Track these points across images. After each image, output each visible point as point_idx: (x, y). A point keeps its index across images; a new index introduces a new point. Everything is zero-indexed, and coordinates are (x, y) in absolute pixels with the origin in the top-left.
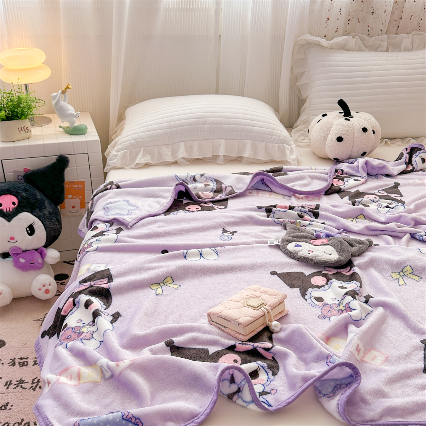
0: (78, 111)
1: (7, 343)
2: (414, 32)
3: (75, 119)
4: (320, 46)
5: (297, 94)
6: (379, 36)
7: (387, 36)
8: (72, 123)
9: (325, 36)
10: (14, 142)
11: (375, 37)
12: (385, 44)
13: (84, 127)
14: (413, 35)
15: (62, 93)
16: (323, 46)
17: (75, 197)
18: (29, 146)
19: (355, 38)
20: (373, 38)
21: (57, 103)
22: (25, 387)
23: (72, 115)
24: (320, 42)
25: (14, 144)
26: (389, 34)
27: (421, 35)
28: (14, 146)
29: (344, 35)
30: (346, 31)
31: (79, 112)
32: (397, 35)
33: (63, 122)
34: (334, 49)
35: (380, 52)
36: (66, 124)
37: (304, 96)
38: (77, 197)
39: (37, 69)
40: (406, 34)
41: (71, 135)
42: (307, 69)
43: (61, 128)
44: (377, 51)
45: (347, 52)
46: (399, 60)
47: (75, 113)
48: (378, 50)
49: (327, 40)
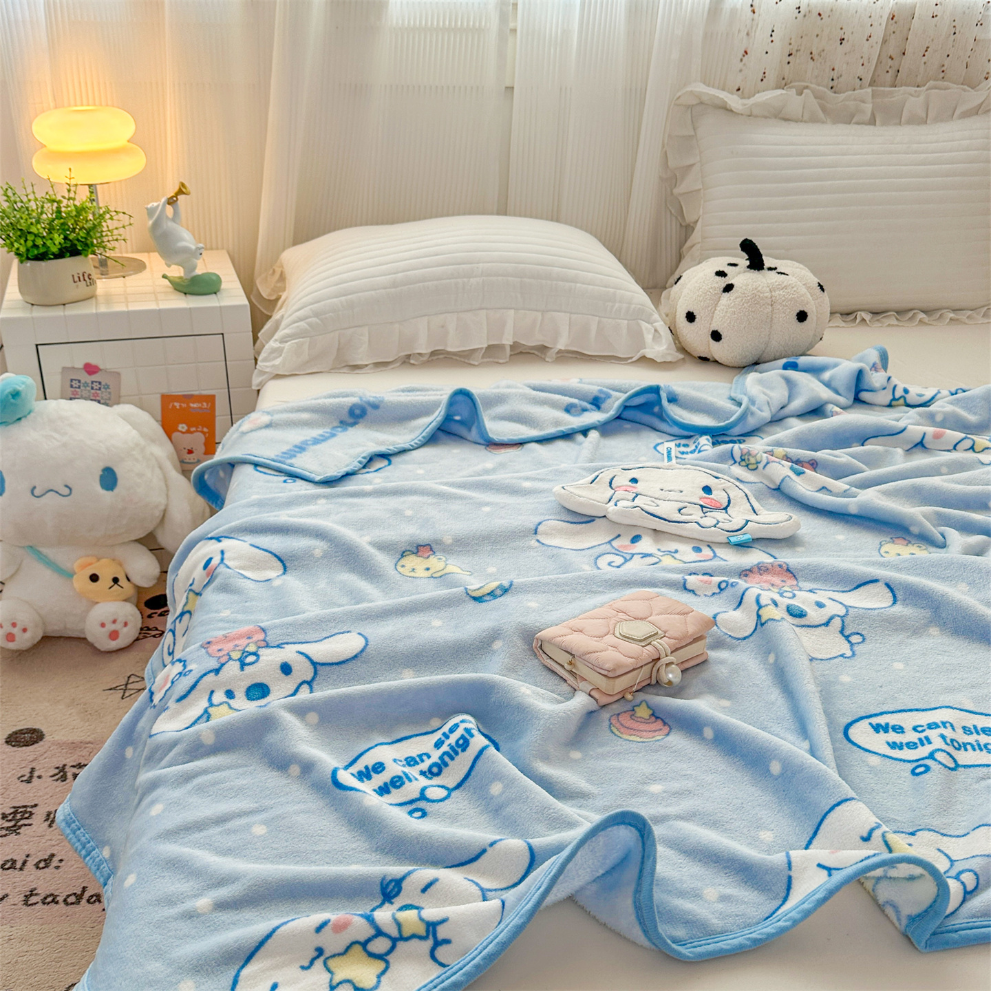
0: (200, 243)
1: (46, 735)
2: (931, 83)
3: (195, 260)
4: (727, 110)
5: (675, 216)
6: (856, 92)
7: (873, 91)
8: (189, 269)
9: (739, 89)
10: (64, 305)
11: (847, 94)
12: (868, 107)
13: (214, 278)
14: (927, 90)
15: (169, 204)
16: (731, 111)
17: (194, 429)
18: (98, 316)
19: (803, 95)
20: (842, 96)
21: (158, 224)
23: (187, 251)
25: (64, 310)
26: (877, 86)
27: (945, 89)
28: (65, 316)
29: (780, 88)
30: (784, 79)
32: (893, 89)
33: (169, 266)
34: (756, 116)
35: (856, 126)
36: (177, 272)
37: (689, 218)
38: (199, 429)
39: (116, 152)
40: (914, 86)
41: (187, 295)
42: (698, 158)
43: (167, 280)
44: (850, 123)
45: (786, 124)
46: (896, 144)
47: (194, 247)
48: (854, 121)
49: (743, 97)
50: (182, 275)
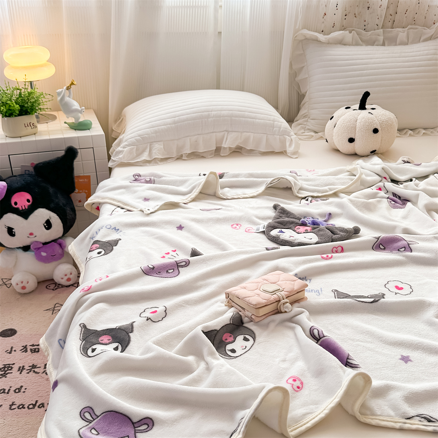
0: (83, 106)
1: (18, 331)
2: (410, 26)
3: (80, 114)
4: (318, 41)
5: (296, 90)
6: (376, 31)
7: (383, 30)
8: (77, 119)
9: (323, 31)
10: (21, 137)
11: (371, 32)
12: (381, 38)
13: (89, 122)
14: (408, 29)
15: (67, 90)
16: (320, 41)
17: (81, 191)
18: (36, 141)
19: (352, 33)
21: (62, 99)
22: (38, 372)
23: (77, 110)
24: (317, 37)
25: (21, 139)
26: (385, 28)
27: (416, 29)
28: (21, 142)
29: (342, 30)
30: (343, 26)
31: (84, 108)
32: (393, 29)
33: (68, 118)
34: (331, 44)
35: (376, 46)
36: (71, 120)
37: (303, 91)
38: (83, 191)
39: (42, 66)
40: (401, 28)
41: (76, 130)
42: (306, 64)
43: (67, 124)
44: (373, 45)
45: (345, 46)
46: (395, 53)
47: (80, 109)
48: (375, 44)
49: (324, 35)
50: (74, 121)
